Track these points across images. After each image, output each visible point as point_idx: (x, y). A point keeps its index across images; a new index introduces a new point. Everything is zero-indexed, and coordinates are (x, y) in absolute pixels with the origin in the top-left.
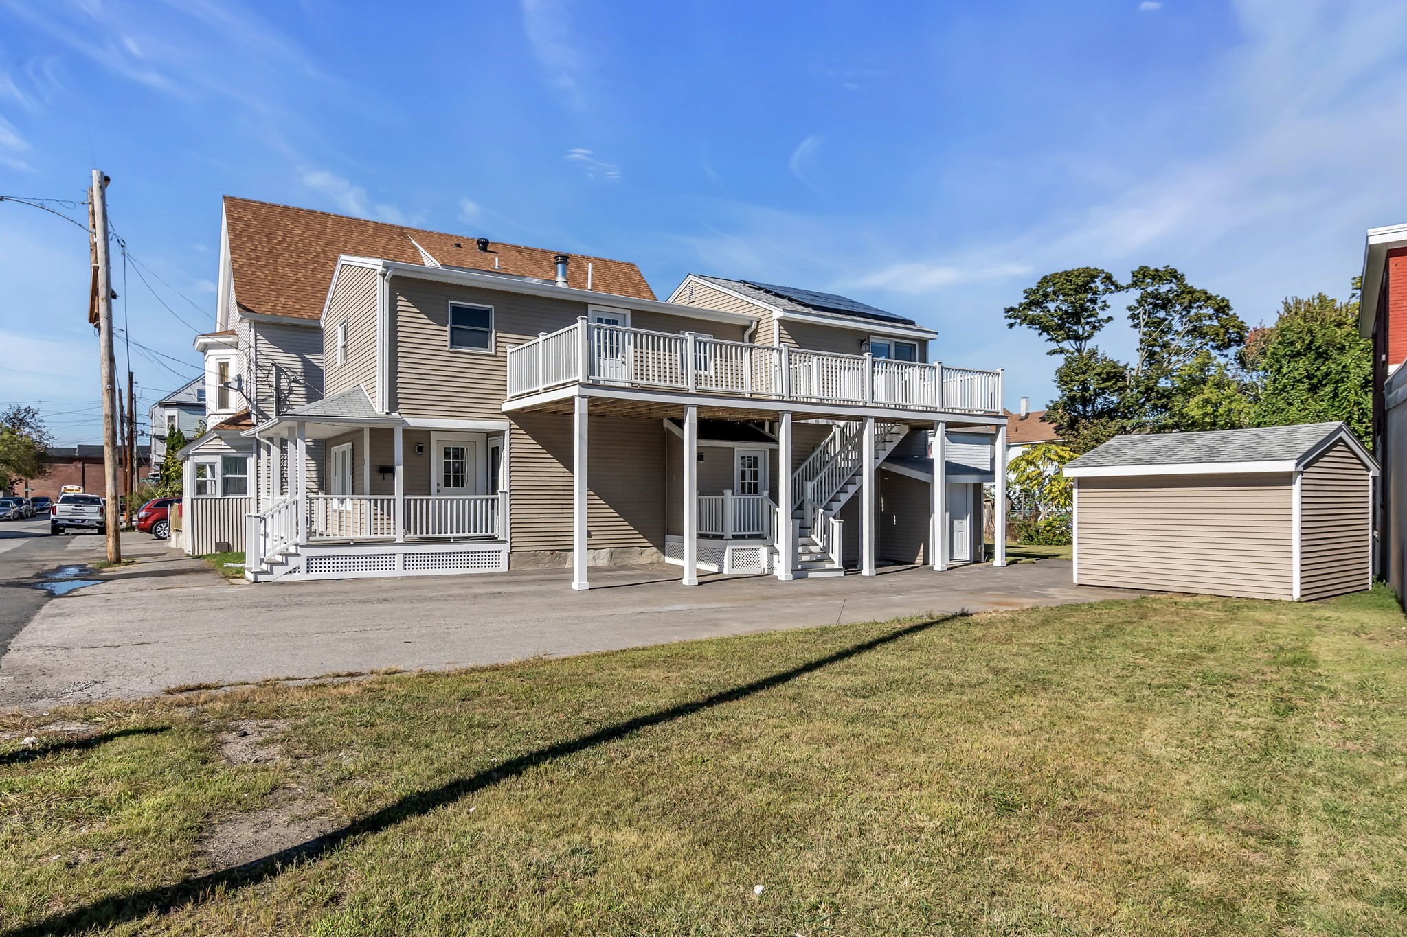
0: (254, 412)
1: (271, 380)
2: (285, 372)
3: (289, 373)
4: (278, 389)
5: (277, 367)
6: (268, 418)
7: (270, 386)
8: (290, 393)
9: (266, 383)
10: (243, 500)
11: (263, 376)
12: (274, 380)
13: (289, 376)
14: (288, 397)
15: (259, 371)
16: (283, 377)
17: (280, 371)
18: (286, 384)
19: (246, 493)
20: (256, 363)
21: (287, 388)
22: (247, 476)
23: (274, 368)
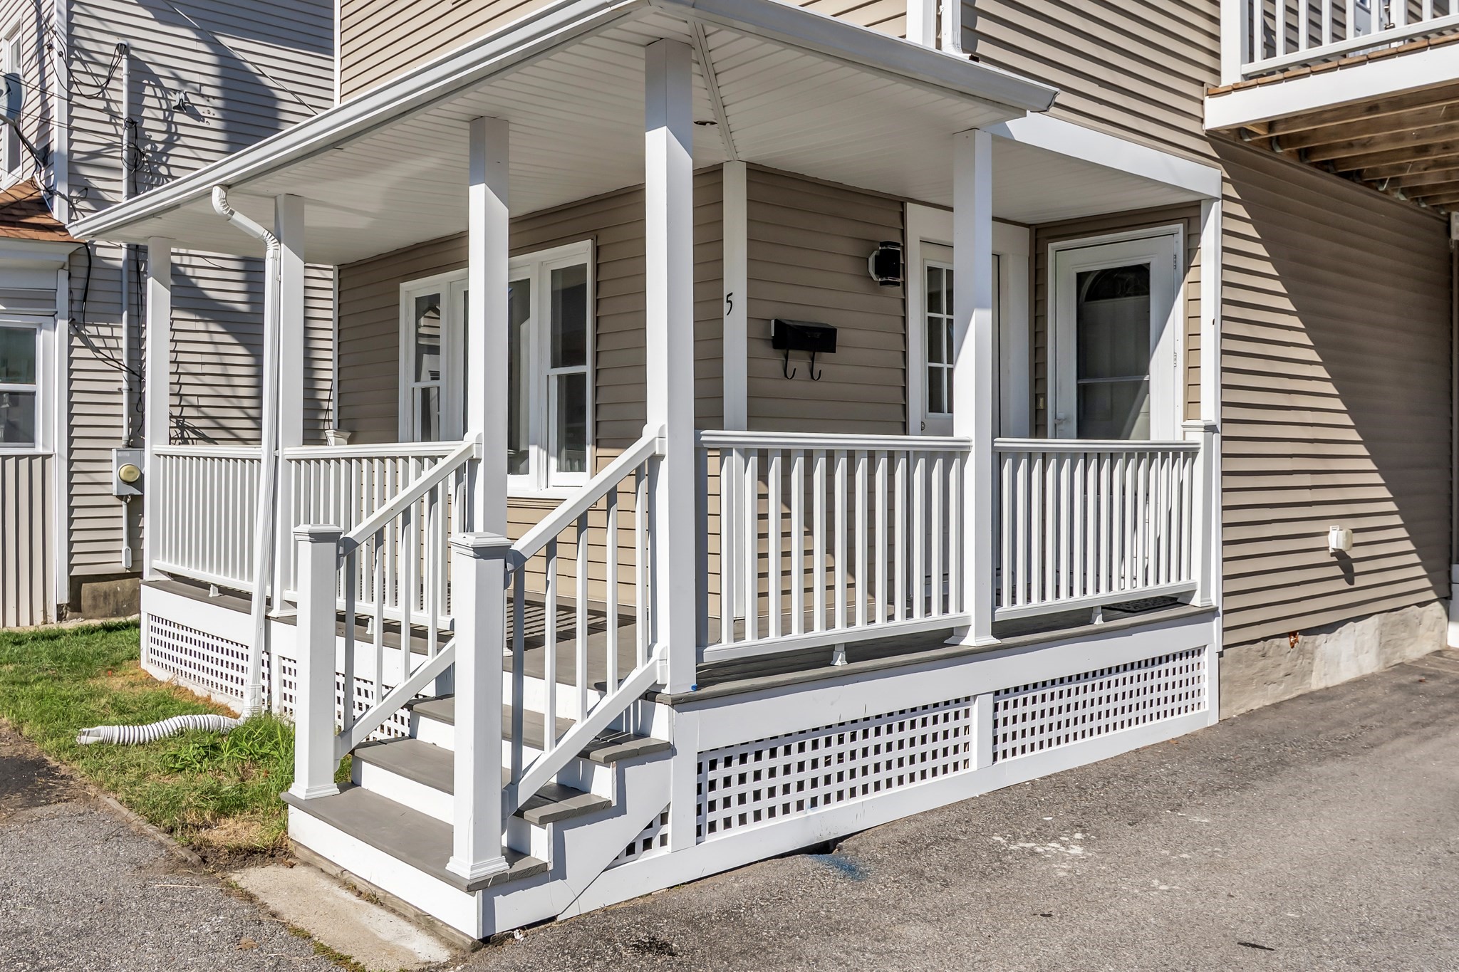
0: (63, 188)
1: (114, 95)
2: (156, 78)
3: (166, 83)
4: (133, 124)
5: (132, 59)
6: (100, 203)
7: (114, 115)
8: (169, 144)
9: (102, 105)
10: (24, 464)
11: (91, 81)
12: (124, 97)
13: (166, 90)
14: (164, 153)
15: (76, 66)
16: (148, 90)
17: (140, 74)
18: (160, 115)
19: (30, 439)
20: (71, 37)
21: (163, 127)
22: (39, 387)
23: (124, 63)
